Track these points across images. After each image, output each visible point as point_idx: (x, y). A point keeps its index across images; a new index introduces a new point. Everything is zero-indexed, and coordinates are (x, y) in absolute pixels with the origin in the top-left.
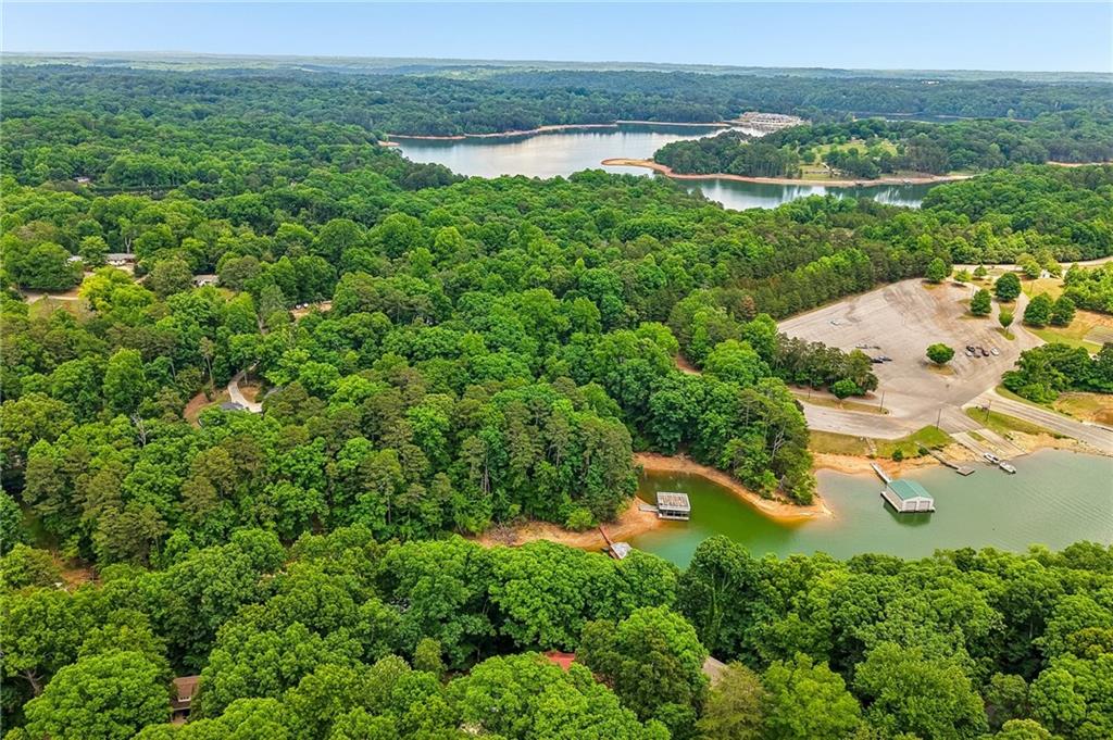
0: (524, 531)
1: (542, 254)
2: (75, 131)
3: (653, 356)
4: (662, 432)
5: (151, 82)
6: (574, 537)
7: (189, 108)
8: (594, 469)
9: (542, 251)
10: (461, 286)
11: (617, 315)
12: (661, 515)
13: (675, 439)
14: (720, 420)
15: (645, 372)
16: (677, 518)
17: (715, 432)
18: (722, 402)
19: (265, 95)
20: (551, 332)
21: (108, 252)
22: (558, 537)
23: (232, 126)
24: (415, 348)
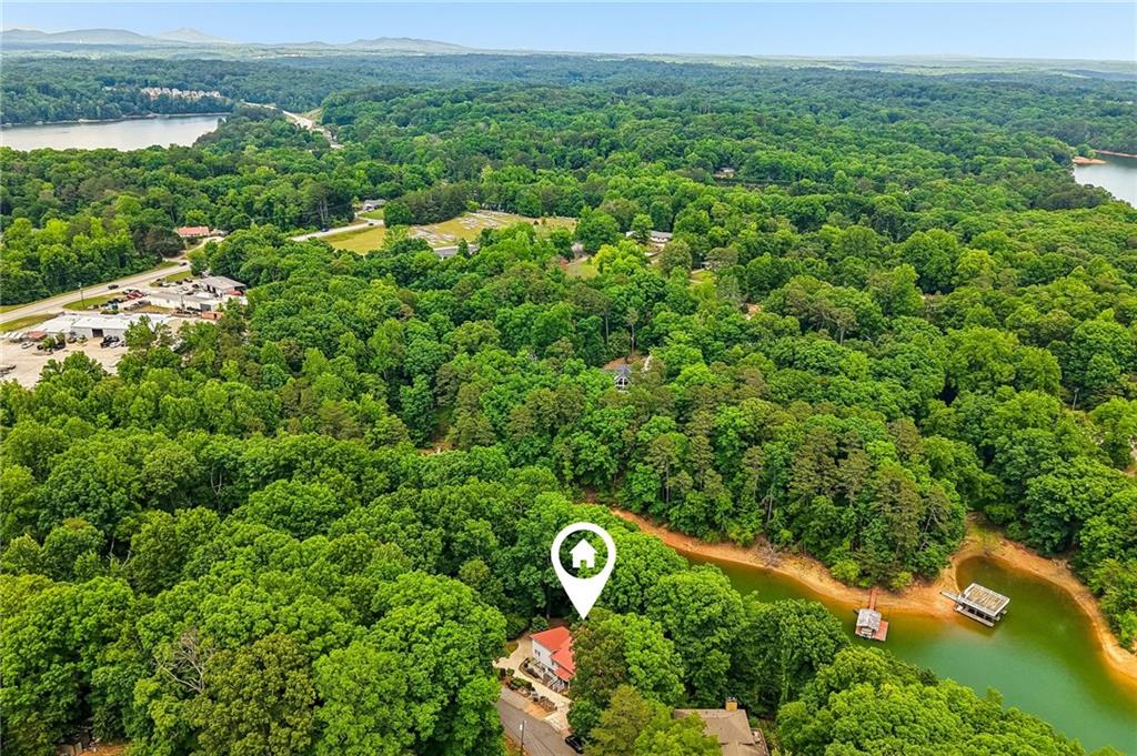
0: (793, 562)
1: (1066, 295)
2: (747, 127)
3: (1065, 432)
4: (1035, 523)
5: (875, 85)
6: (837, 587)
7: (884, 112)
8: (877, 525)
9: (1068, 292)
10: (946, 313)
11: (1104, 382)
12: (960, 608)
13: (1051, 538)
14: (1107, 529)
15: (1042, 447)
16: (979, 619)
17: (1093, 544)
18: (1118, 510)
19: (981, 100)
20: (986, 379)
21: (652, 229)
22: (821, 580)
23: (907, 130)
24: (796, 357)
